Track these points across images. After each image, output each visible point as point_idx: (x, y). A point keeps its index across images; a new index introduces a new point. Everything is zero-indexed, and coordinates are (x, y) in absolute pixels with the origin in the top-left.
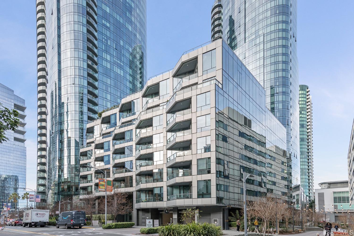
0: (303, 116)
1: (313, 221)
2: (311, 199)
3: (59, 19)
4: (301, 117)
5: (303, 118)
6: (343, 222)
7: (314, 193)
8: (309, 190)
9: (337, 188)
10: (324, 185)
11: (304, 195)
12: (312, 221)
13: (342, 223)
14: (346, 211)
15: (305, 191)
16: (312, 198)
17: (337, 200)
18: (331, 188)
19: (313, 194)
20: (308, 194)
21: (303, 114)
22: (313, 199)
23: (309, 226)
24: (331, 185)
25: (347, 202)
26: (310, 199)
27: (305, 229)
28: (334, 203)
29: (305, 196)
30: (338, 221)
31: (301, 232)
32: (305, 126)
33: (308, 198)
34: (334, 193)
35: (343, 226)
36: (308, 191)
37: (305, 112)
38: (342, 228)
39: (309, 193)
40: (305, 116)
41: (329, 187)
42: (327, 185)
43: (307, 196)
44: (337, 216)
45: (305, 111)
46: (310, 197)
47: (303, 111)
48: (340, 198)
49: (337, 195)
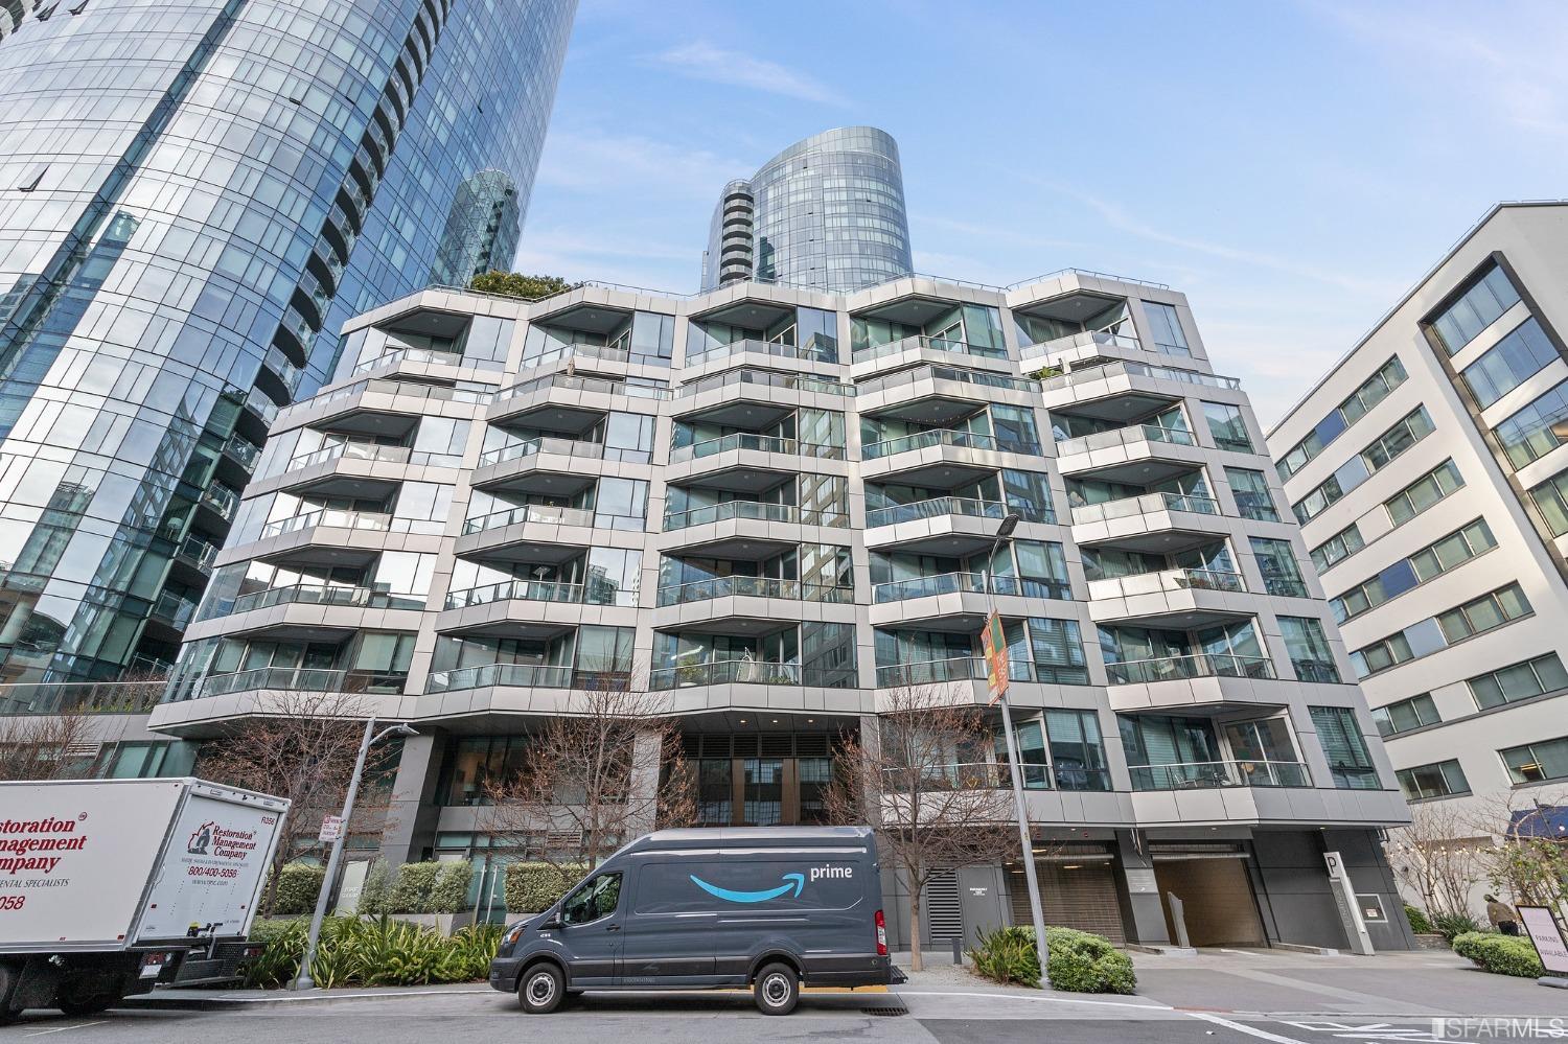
3: (149, 135)
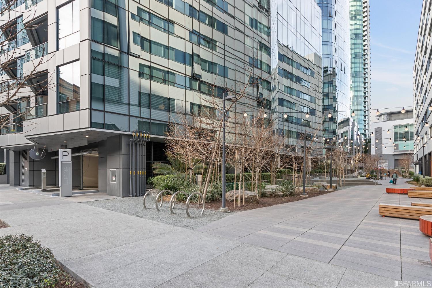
0: (358, 22)
2: (367, 138)
4: (356, 23)
5: (358, 24)
6: (404, 168)
8: (365, 126)
9: (399, 119)
10: (383, 117)
13: (403, 170)
14: (409, 152)
15: (360, 127)
17: (398, 137)
18: (392, 120)
20: (363, 132)
21: (358, 19)
22: (369, 138)
24: (391, 115)
25: (411, 140)
26: (365, 138)
28: (395, 141)
29: (359, 133)
30: (397, 167)
31: (330, 190)
32: (361, 37)
33: (363, 136)
34: (395, 127)
35: (404, 174)
36: (363, 127)
37: (360, 17)
38: (403, 176)
39: (365, 131)
40: (361, 22)
41: (389, 120)
42: (387, 117)
43: (361, 134)
44: (398, 160)
45: (360, 15)
46: (365, 135)
47: (358, 15)
48: (401, 134)
49: (398, 130)
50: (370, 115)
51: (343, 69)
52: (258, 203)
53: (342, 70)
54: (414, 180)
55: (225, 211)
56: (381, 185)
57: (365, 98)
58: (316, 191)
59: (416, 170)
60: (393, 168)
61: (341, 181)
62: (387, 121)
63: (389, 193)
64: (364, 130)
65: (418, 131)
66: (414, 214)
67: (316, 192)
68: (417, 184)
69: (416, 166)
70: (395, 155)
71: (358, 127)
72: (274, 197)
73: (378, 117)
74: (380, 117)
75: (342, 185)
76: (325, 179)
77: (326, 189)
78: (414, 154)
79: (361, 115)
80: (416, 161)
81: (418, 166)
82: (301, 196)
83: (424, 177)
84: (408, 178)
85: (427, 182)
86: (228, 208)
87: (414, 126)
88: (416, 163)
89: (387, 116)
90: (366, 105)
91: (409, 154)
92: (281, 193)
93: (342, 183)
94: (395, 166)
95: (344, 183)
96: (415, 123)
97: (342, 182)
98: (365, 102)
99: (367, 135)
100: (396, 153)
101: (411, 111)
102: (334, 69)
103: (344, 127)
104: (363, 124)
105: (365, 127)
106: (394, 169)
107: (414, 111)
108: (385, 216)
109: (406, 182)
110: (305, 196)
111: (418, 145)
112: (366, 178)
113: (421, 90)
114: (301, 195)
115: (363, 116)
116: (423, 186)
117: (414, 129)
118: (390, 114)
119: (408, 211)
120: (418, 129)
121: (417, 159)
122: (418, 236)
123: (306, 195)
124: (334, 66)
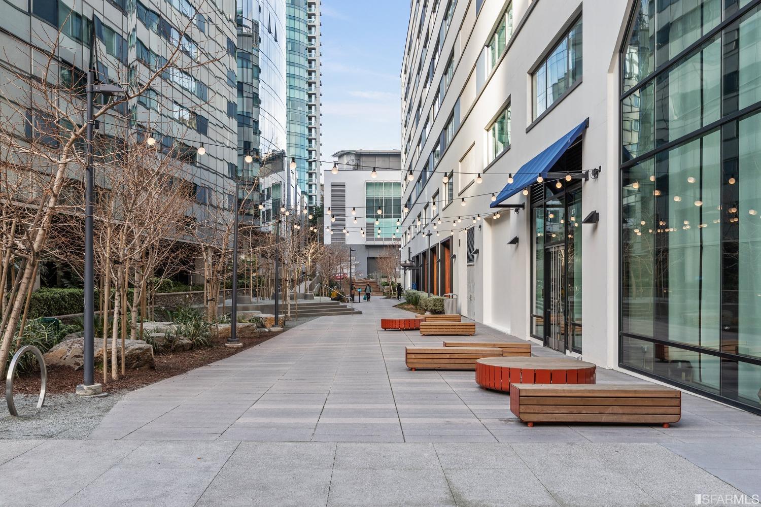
1: (318, 274)
2: (314, 204)
6: (386, 277)
7: (322, 186)
8: (310, 175)
10: (345, 159)
11: (296, 188)
12: (314, 275)
13: (383, 280)
14: (391, 243)
15: (300, 176)
16: (316, 202)
17: (373, 207)
18: (362, 170)
19: (319, 187)
20: (306, 188)
22: (319, 205)
23: (305, 297)
24: (361, 158)
25: (395, 216)
26: (310, 203)
27: (289, 314)
28: (368, 216)
29: (299, 191)
30: (374, 274)
31: (274, 329)
33: (306, 199)
34: (369, 184)
35: (386, 289)
36: (307, 176)
38: (386, 294)
39: (310, 186)
41: (357, 167)
42: (353, 160)
43: (303, 193)
44: (374, 258)
46: (310, 198)
49: (374, 194)
50: (319, 149)
51: (273, 31)
52: (152, 368)
53: (270, 32)
54: (409, 302)
55: (95, 393)
56: (360, 313)
57: (310, 107)
58: (252, 333)
59: (406, 280)
60: (366, 276)
61: (289, 307)
62: (355, 169)
63: (385, 330)
64: (307, 184)
65: (409, 200)
66: (457, 361)
67: (253, 335)
68: (417, 309)
69: (405, 273)
70: (368, 247)
71: (297, 177)
72: (174, 351)
73: (336, 159)
74: (341, 159)
75: (292, 316)
76: (251, 303)
77: (264, 326)
78: (402, 246)
79: (301, 147)
80: (406, 262)
81: (409, 272)
82: (226, 346)
83: (429, 296)
84: (395, 298)
85: (434, 305)
86: (100, 384)
87: (402, 189)
88: (405, 267)
89: (353, 158)
90: (313, 125)
91: (393, 246)
92: (186, 341)
93: (291, 312)
94: (369, 272)
95: (294, 312)
96: (403, 183)
97: (291, 309)
98: (310, 118)
99: (314, 197)
100: (369, 243)
101: (397, 155)
102: (256, 25)
103: (273, 172)
104: (306, 171)
105: (309, 177)
106: (369, 277)
107: (403, 156)
108: (416, 370)
109: (395, 306)
110: (235, 345)
111: (409, 229)
112: (332, 300)
113: (418, 117)
114: (226, 344)
115: (307, 150)
116: (428, 314)
117: (402, 194)
118: (359, 155)
119: (448, 356)
120: (410, 196)
121: (409, 260)
122: (476, 391)
123: (238, 341)
124: (255, 17)
